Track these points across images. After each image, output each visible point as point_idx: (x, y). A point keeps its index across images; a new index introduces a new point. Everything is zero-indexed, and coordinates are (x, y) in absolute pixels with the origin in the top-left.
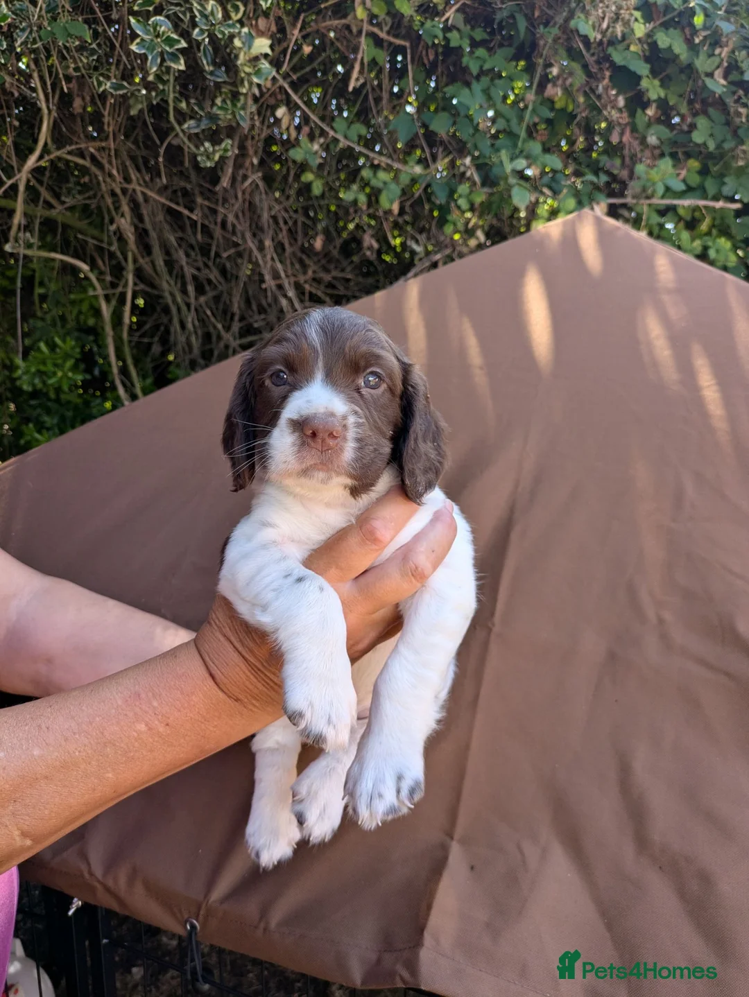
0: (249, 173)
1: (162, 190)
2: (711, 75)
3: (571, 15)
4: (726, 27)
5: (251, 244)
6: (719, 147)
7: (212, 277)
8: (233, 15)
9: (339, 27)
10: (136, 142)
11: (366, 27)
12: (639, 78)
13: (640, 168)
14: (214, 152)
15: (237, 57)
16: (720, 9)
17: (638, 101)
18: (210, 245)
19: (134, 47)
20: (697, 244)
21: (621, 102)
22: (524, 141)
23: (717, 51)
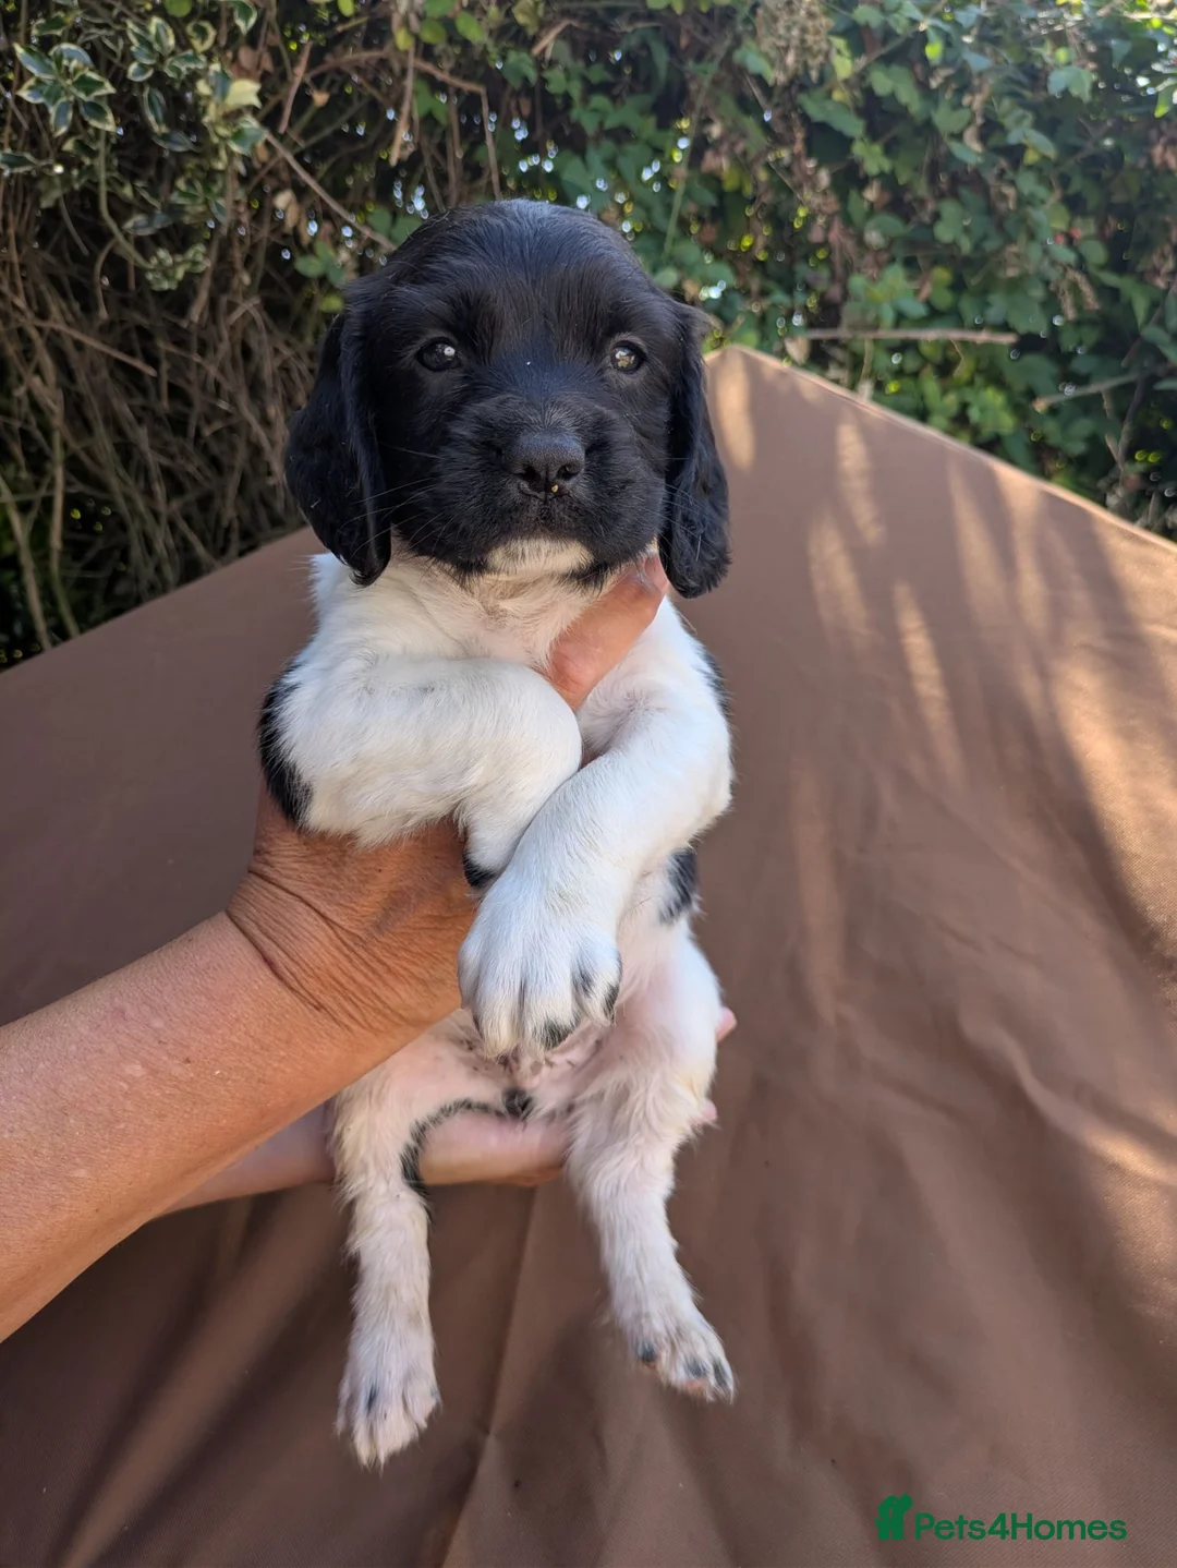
0: (239, 299)
1: (105, 330)
2: (959, 137)
3: (738, 42)
4: (977, 62)
5: (249, 415)
6: (977, 247)
7: (191, 468)
8: (196, 43)
9: (373, 63)
10: (56, 252)
11: (413, 62)
12: (849, 141)
13: (857, 282)
14: (176, 264)
15: (205, 111)
16: (967, 32)
17: (850, 178)
18: (186, 416)
19: (24, 94)
20: (951, 400)
21: (824, 178)
22: (674, 241)
23: (966, 100)
